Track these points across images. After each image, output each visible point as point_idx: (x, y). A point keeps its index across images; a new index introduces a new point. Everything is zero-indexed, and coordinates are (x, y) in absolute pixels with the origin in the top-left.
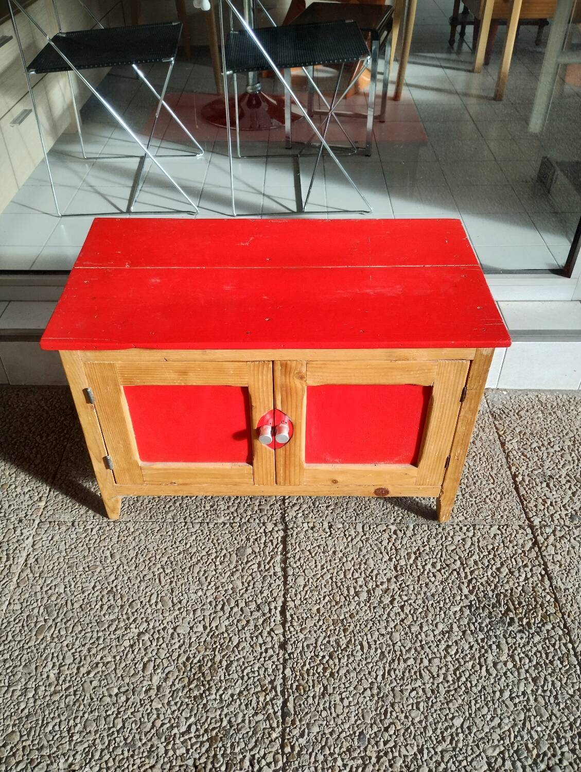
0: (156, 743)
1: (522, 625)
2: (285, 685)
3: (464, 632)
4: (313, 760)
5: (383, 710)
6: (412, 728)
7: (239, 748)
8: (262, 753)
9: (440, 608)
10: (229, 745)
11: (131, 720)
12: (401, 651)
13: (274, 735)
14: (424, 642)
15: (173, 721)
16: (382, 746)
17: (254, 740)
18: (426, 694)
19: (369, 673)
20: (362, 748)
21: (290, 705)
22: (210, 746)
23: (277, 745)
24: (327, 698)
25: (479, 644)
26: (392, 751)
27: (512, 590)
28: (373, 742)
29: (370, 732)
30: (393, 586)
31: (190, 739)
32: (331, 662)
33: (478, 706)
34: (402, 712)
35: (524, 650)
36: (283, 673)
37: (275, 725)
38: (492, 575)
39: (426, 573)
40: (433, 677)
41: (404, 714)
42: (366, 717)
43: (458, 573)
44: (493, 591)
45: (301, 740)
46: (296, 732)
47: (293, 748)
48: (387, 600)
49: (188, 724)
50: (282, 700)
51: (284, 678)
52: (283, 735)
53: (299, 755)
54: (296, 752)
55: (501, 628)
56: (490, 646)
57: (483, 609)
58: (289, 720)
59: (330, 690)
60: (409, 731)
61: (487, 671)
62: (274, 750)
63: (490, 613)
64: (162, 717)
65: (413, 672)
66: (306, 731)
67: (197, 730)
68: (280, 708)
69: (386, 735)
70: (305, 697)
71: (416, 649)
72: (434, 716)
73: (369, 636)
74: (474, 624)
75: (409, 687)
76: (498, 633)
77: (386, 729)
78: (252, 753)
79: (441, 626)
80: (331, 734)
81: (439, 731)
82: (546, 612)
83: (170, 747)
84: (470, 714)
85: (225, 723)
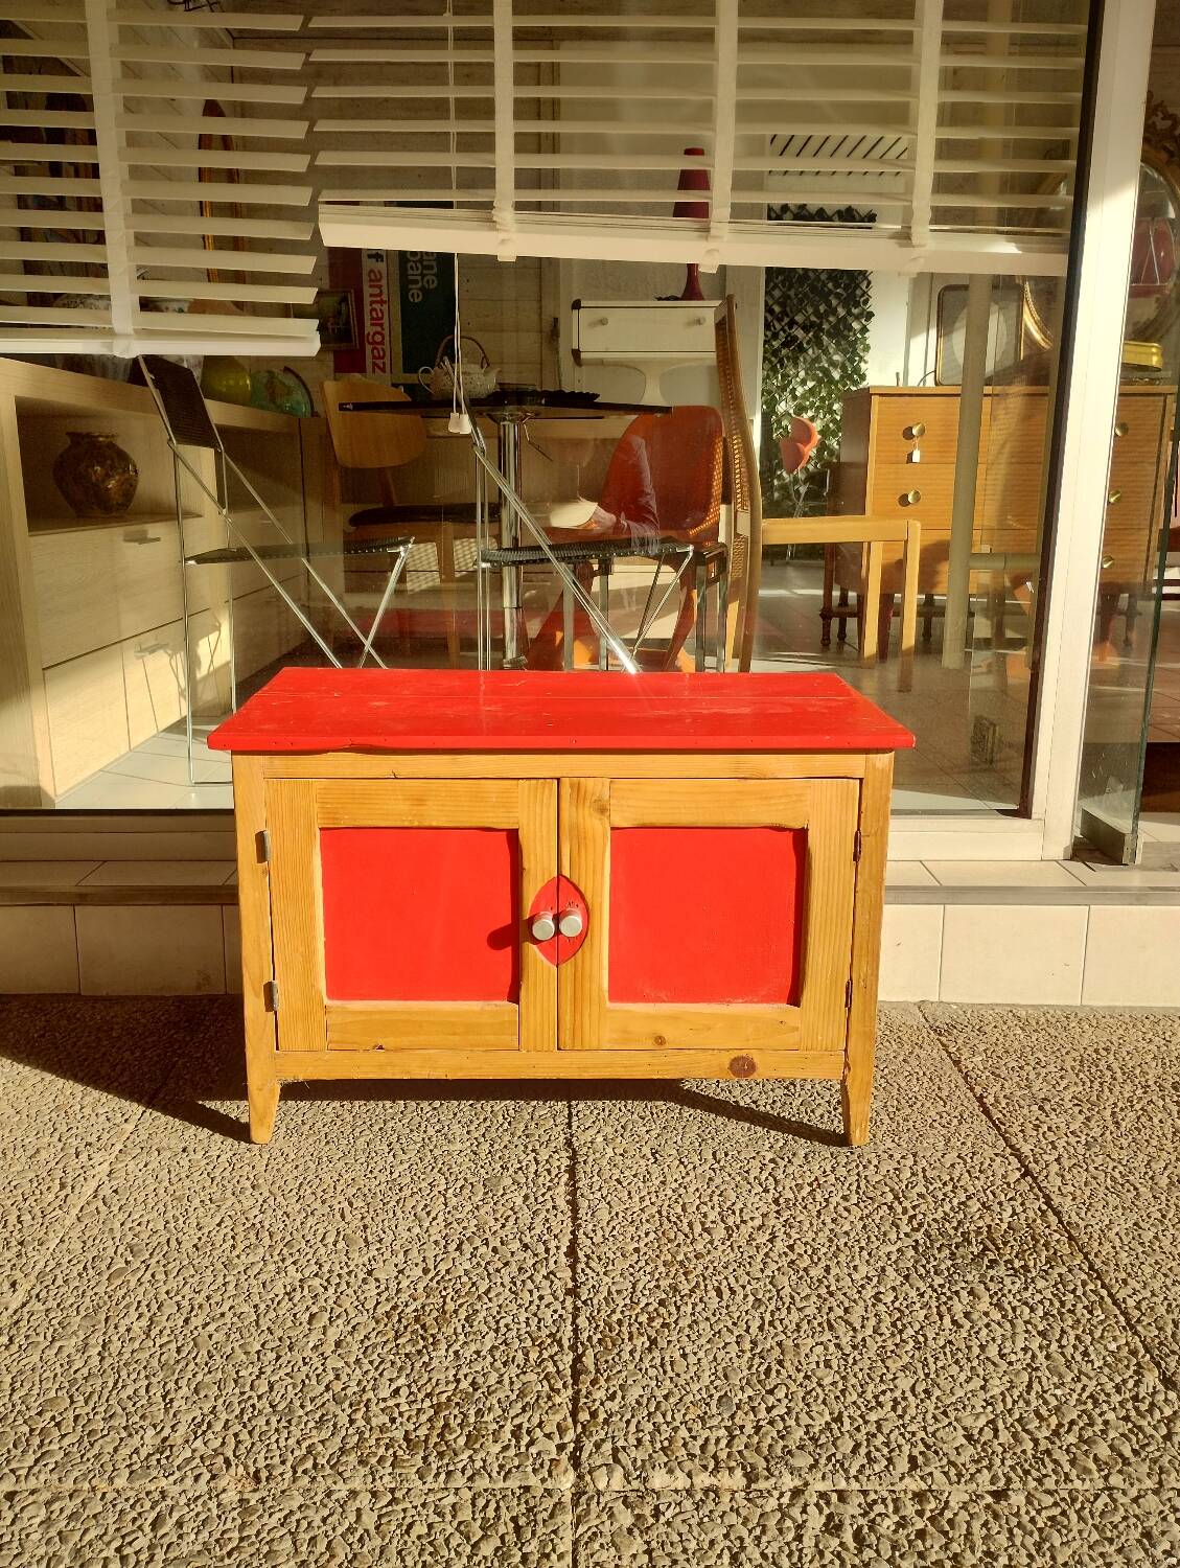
0: (332, 1409)
1: (1013, 1268)
2: (577, 1338)
3: (907, 1277)
4: (632, 1428)
5: (762, 1369)
6: (819, 1390)
7: (491, 1416)
8: (536, 1421)
9: (862, 1248)
10: (472, 1412)
11: (285, 1383)
12: (792, 1297)
13: (558, 1400)
14: (833, 1288)
15: (365, 1383)
16: (763, 1414)
17: (520, 1405)
18: (842, 1349)
19: (734, 1324)
20: (726, 1416)
21: (588, 1361)
22: (436, 1413)
23: (565, 1411)
24: (656, 1353)
25: (935, 1291)
26: (783, 1419)
27: (989, 1227)
28: (747, 1408)
29: (740, 1396)
30: (773, 1222)
31: (398, 1405)
32: (662, 1310)
33: (940, 1364)
34: (799, 1371)
35: (1018, 1297)
36: (573, 1323)
37: (559, 1385)
38: (952, 1209)
39: (831, 1207)
40: (854, 1330)
41: (802, 1374)
42: (731, 1375)
43: (891, 1208)
44: (956, 1229)
45: (608, 1404)
46: (600, 1395)
47: (594, 1415)
48: (762, 1238)
49: (394, 1387)
50: (571, 1356)
51: (576, 1331)
52: (575, 1400)
53: (606, 1422)
54: (601, 1418)
55: (974, 1272)
56: (957, 1293)
57: (939, 1250)
58: (586, 1379)
59: (662, 1343)
60: (814, 1394)
61: (954, 1322)
62: (558, 1418)
63: (953, 1254)
64: (344, 1378)
65: (815, 1323)
66: (620, 1393)
67: (411, 1393)
68: (568, 1366)
69: (771, 1400)
70: (616, 1351)
71: (819, 1296)
72: (860, 1375)
73: (732, 1280)
74: (924, 1266)
75: (810, 1342)
76: (969, 1278)
77: (771, 1392)
78: (517, 1421)
79: (863, 1270)
80: (666, 1397)
81: (869, 1396)
82: (1055, 1253)
83: (359, 1415)
84: (927, 1375)
85: (464, 1385)
